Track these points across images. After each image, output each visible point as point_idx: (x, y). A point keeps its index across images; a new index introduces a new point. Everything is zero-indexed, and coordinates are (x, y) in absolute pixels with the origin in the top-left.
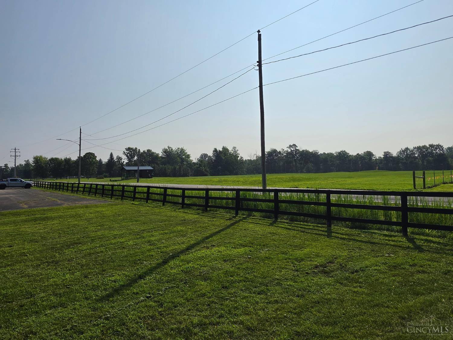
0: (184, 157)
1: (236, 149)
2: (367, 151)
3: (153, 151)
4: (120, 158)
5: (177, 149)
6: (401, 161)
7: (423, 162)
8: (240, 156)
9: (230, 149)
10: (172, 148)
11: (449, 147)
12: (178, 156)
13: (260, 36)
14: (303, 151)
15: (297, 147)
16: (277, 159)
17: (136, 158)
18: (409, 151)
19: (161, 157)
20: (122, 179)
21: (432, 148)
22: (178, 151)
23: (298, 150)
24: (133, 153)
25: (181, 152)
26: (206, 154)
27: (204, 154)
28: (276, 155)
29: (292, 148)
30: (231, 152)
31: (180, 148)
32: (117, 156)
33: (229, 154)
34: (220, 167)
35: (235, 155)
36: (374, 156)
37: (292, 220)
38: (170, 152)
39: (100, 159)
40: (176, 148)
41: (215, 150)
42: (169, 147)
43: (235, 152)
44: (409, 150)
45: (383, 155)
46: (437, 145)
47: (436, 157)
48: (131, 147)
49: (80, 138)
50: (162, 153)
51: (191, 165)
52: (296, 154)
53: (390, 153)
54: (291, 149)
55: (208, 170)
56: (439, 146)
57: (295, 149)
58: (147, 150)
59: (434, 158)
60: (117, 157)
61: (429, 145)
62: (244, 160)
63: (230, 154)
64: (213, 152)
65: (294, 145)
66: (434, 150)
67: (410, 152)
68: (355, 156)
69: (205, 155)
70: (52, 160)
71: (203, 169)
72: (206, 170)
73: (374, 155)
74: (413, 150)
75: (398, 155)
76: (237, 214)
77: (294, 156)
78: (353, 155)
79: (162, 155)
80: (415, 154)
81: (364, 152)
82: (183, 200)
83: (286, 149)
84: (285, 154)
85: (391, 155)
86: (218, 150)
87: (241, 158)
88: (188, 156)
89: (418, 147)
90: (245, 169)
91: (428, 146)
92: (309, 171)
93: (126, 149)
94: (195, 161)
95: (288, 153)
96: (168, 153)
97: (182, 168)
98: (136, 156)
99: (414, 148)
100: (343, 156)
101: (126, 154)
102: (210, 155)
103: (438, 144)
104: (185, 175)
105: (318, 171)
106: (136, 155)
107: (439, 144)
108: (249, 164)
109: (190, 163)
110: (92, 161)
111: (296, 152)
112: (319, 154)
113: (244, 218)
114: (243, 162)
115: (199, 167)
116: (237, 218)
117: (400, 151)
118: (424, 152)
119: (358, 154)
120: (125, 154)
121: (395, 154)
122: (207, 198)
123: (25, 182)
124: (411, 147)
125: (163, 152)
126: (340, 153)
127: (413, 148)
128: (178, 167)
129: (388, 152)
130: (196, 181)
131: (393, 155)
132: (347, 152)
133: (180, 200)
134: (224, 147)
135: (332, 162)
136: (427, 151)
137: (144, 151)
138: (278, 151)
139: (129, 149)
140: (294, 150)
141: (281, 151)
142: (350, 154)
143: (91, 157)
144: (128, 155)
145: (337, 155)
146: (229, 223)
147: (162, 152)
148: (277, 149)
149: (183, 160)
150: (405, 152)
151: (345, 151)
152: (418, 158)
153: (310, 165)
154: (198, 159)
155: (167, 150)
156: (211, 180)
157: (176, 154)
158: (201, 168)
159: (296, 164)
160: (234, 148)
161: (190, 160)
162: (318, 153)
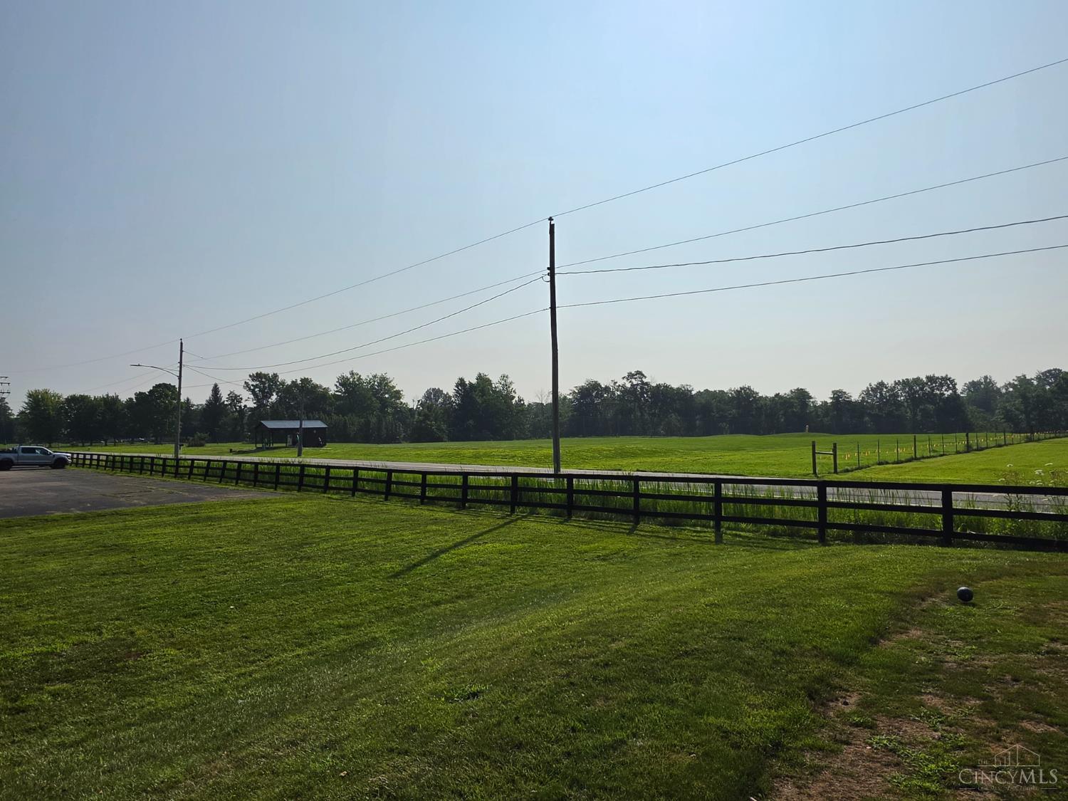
0: (387, 396)
1: (509, 381)
2: (798, 389)
3: (316, 381)
4: (236, 396)
5: (371, 377)
6: (868, 411)
7: (915, 415)
8: (516, 396)
9: (495, 380)
10: (360, 376)
11: (973, 381)
12: (374, 395)
13: (552, 227)
14: (658, 386)
15: (645, 377)
16: (599, 404)
17: (274, 397)
18: (885, 390)
19: (334, 395)
20: (258, 448)
21: (932, 384)
22: (375, 382)
23: (647, 384)
24: (267, 385)
25: (380, 384)
26: (439, 389)
27: (433, 390)
28: (599, 396)
29: (633, 380)
30: (496, 387)
31: (379, 375)
32: (229, 393)
33: (492, 390)
34: (471, 422)
35: (506, 395)
36: (811, 400)
37: (591, 518)
38: (356, 385)
39: (188, 399)
40: (368, 376)
41: (461, 383)
42: (352, 374)
43: (506, 386)
44: (886, 388)
45: (831, 398)
46: (943, 378)
47: (941, 404)
48: (264, 371)
49: (181, 363)
50: (337, 387)
51: (404, 414)
52: (642, 393)
53: (845, 393)
54: (631, 382)
55: (444, 427)
56: (947, 381)
57: (642, 381)
58: (302, 380)
59: (937, 405)
60: (229, 395)
61: (927, 377)
62: (526, 404)
63: (495, 392)
64: (457, 386)
65: (639, 373)
66: (938, 389)
67: (887, 391)
68: (772, 399)
69: (437, 392)
70: (73, 399)
71: (432, 425)
72: (439, 429)
73: (811, 398)
74: (894, 387)
75: (863, 397)
76: (513, 511)
77: (637, 399)
78: (767, 397)
79: (337, 391)
80: (898, 396)
81: (791, 391)
82: (423, 492)
83: (621, 382)
84: (619, 393)
85: (848, 398)
86: (467, 383)
87: (520, 400)
88: (398, 395)
89: (903, 381)
90: (528, 426)
91: (925, 380)
92: (670, 432)
93: (250, 376)
94: (412, 405)
95: (625, 391)
96: (350, 386)
97: (384, 423)
98: (274, 394)
99: (896, 383)
100: (744, 398)
101: (252, 388)
102: (447, 394)
103: (944, 376)
104: (391, 439)
105: (690, 431)
106: (274, 391)
107: (947, 376)
108: (536, 415)
109: (401, 411)
110: (171, 403)
111: (642, 388)
112: (693, 393)
113: (523, 517)
114: (523, 410)
115: (423, 421)
116: (513, 517)
117: (868, 388)
118: (917, 392)
119: (777, 395)
120: (250, 389)
121: (855, 396)
122: (465, 487)
123: (54, 455)
124: (890, 382)
125: (338, 385)
126: (738, 392)
127: (893, 383)
128: (374, 420)
129: (840, 391)
130: (427, 456)
131: (852, 399)
132: (755, 390)
133: (418, 492)
134: (480, 374)
135: (721, 413)
136: (922, 389)
137: (293, 382)
138: (603, 386)
139: (258, 377)
140: (638, 385)
141: (611, 385)
142: (760, 395)
143: (167, 396)
144: (256, 390)
145: (733, 397)
146: (501, 522)
147: (336, 385)
148: (599, 382)
149: (384, 403)
150: (876, 393)
151: (749, 388)
152: (904, 406)
153: (674, 418)
154: (419, 401)
155: (349, 380)
156: (458, 454)
157: (368, 390)
158: (429, 422)
159: (642, 415)
160: (504, 377)
161: (402, 403)
162: (691, 391)
